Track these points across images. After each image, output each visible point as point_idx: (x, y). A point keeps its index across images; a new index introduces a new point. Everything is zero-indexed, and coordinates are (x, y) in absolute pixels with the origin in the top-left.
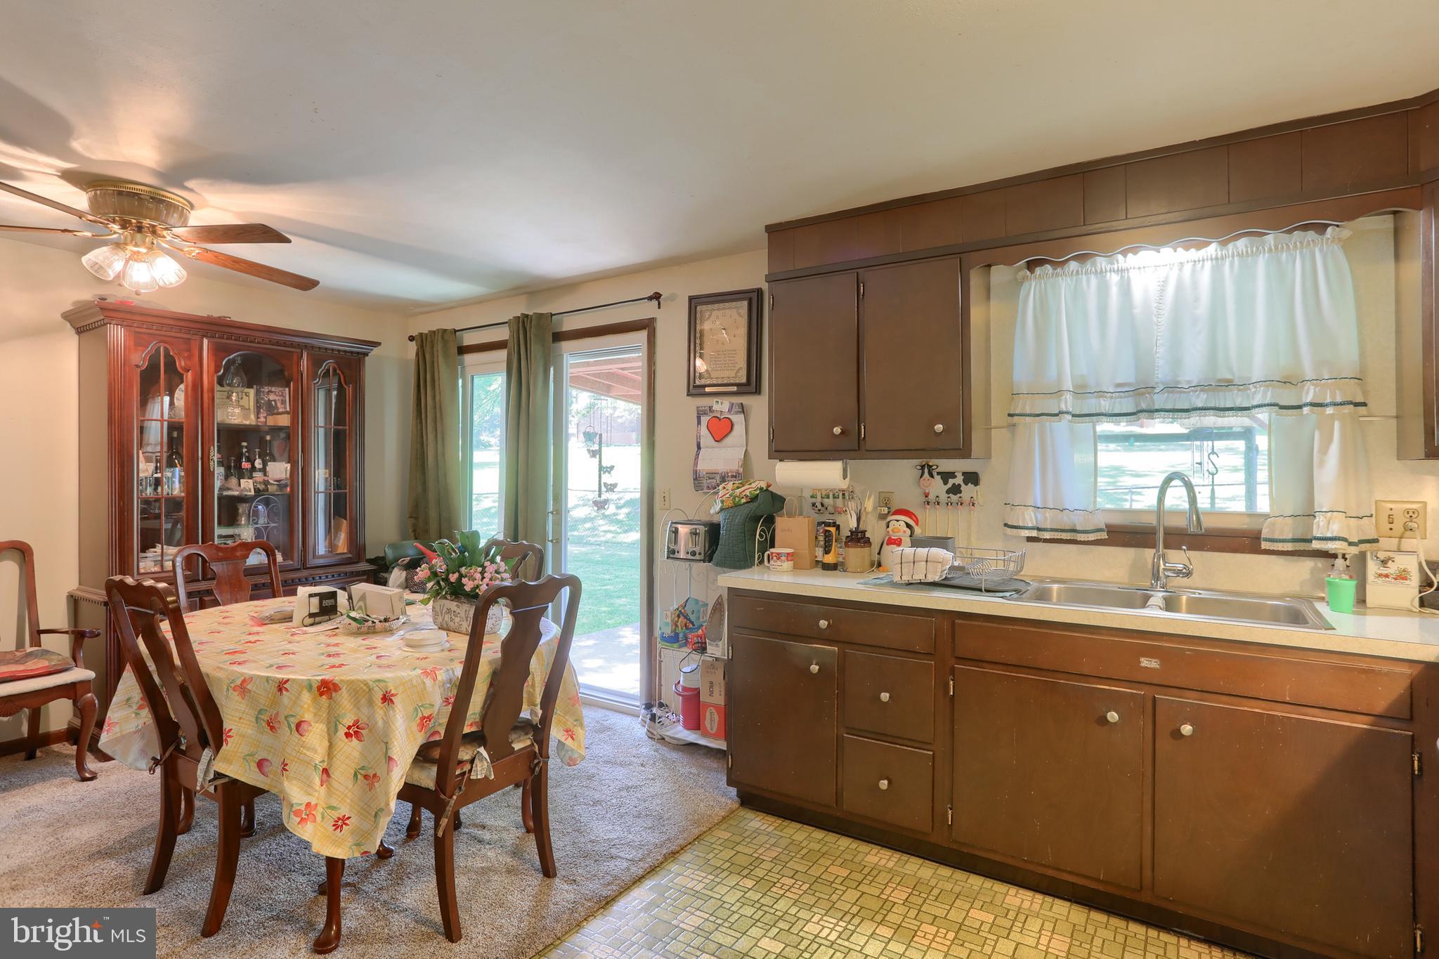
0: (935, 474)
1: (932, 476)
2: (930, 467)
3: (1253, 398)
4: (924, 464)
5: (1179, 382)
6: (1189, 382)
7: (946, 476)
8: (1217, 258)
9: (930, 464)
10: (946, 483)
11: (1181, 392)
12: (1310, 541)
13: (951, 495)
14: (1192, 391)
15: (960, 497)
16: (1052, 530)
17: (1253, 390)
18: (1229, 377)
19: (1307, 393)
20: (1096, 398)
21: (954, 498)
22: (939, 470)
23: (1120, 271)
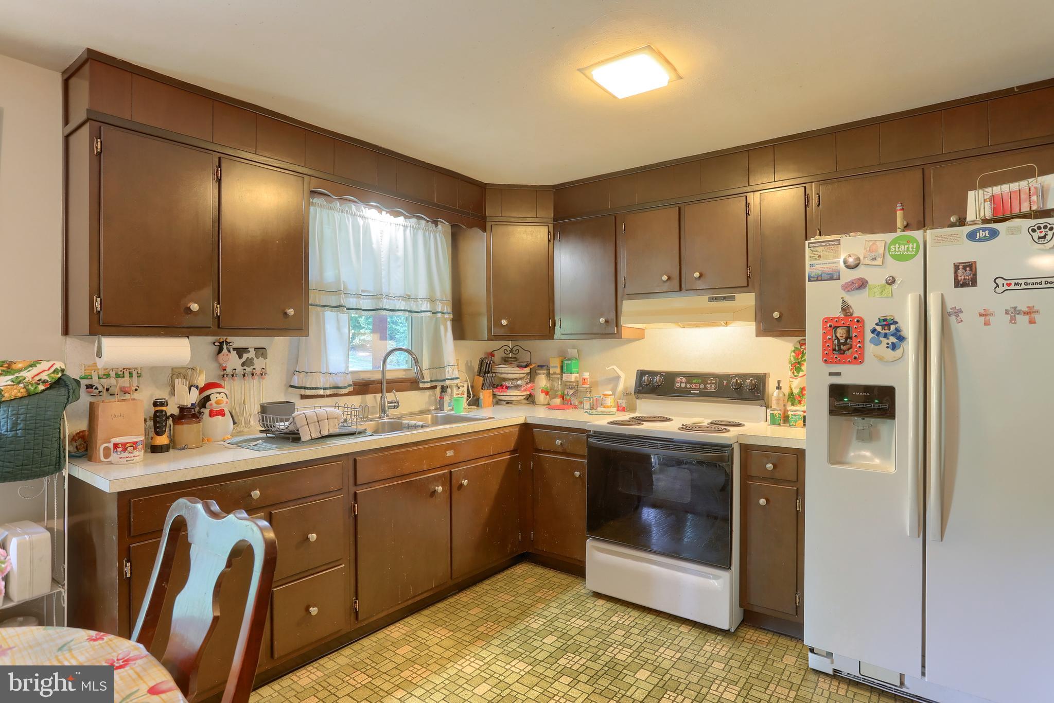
0: (231, 350)
1: (229, 351)
2: (227, 343)
3: (421, 307)
4: (221, 340)
5: (390, 294)
6: (394, 294)
7: (240, 351)
8: (404, 226)
9: (228, 341)
10: (240, 357)
11: (391, 299)
12: (444, 380)
13: (245, 367)
14: (396, 299)
15: (255, 369)
16: (330, 388)
17: (421, 302)
18: (409, 294)
19: (438, 306)
20: (356, 298)
21: (249, 369)
22: (235, 346)
23: (364, 217)
